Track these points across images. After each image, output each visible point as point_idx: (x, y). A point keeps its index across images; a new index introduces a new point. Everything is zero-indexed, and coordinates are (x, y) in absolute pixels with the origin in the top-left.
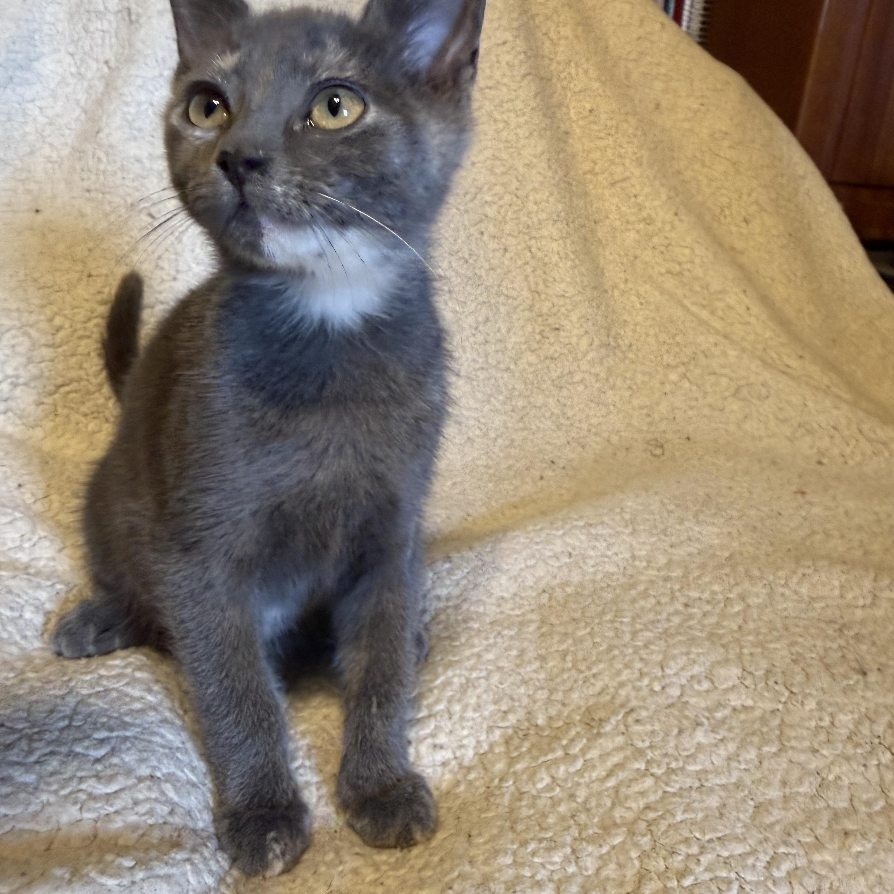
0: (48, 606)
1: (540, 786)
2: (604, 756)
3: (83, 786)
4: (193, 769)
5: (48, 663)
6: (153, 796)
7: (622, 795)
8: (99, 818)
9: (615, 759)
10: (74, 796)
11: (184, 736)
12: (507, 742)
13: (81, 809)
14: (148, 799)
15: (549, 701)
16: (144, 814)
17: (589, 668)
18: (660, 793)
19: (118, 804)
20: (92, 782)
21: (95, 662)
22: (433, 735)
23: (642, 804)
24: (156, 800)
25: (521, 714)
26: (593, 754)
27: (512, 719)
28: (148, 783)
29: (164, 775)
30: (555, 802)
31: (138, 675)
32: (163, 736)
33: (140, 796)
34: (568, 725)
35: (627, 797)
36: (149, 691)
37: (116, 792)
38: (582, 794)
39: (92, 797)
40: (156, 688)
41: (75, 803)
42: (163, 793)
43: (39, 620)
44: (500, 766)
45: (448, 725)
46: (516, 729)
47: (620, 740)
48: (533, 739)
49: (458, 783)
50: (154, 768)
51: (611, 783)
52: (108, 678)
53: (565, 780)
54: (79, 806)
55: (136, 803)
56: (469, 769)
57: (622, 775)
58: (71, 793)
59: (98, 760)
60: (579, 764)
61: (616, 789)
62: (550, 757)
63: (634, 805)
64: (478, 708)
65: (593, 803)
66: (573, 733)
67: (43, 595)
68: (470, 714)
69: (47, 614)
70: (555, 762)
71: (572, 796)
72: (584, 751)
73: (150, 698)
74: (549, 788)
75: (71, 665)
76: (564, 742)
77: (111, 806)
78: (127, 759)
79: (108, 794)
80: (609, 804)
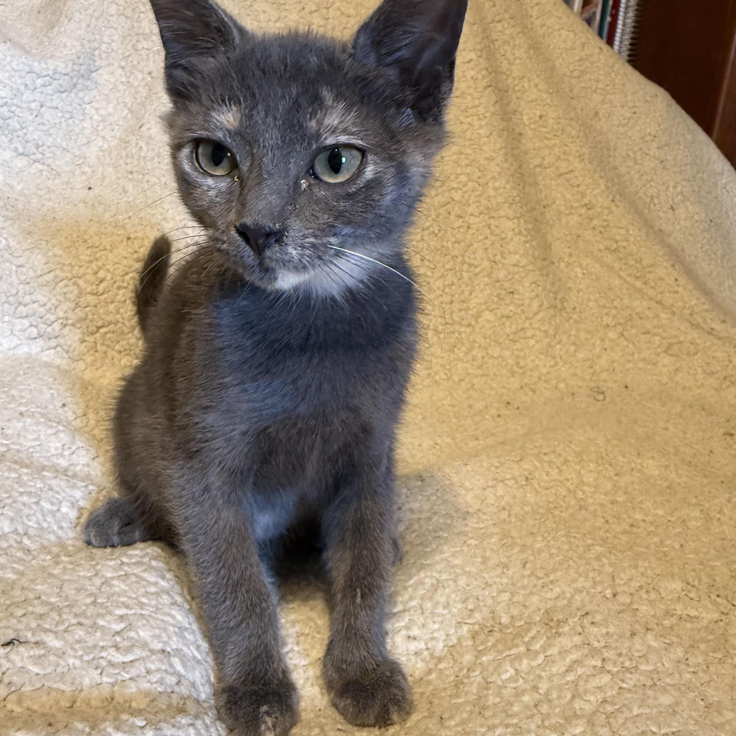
0: (81, 503)
1: (505, 677)
2: (563, 653)
3: (104, 654)
4: (198, 648)
5: (80, 550)
6: (164, 667)
7: (581, 689)
8: (116, 682)
9: (574, 656)
10: (95, 662)
11: (192, 618)
12: (474, 636)
13: (101, 674)
14: (158, 670)
15: (511, 603)
16: (156, 683)
17: (547, 575)
18: (616, 688)
19: (134, 672)
20: (112, 651)
21: (118, 551)
22: (408, 628)
23: (600, 697)
24: (166, 671)
25: (486, 611)
26: (554, 651)
27: (478, 616)
28: (160, 656)
29: (173, 650)
30: (519, 693)
31: (154, 563)
32: (174, 617)
33: (153, 667)
34: (529, 624)
35: (586, 691)
36: (163, 577)
37: (131, 662)
38: (544, 686)
39: (111, 664)
40: (169, 576)
41: (97, 668)
42: (171, 665)
43: (73, 514)
44: (468, 658)
45: (420, 620)
46: (482, 627)
47: (577, 639)
48: (497, 635)
49: (430, 672)
50: (165, 643)
51: (570, 677)
52: (128, 564)
53: (528, 673)
54: (99, 671)
55: (148, 672)
56: (440, 660)
57: (580, 671)
58: (93, 659)
59: (117, 633)
60: (540, 659)
61: (576, 683)
62: (513, 651)
63: (592, 698)
64: (447, 606)
65: (554, 695)
66: (533, 632)
67: (78, 494)
68: (440, 610)
69: (81, 509)
70: (518, 657)
71: (535, 688)
72: (544, 648)
73: (163, 583)
74: (514, 680)
75: (98, 552)
76: (526, 639)
77: (127, 673)
78: (142, 634)
79: (124, 663)
80: (569, 696)
